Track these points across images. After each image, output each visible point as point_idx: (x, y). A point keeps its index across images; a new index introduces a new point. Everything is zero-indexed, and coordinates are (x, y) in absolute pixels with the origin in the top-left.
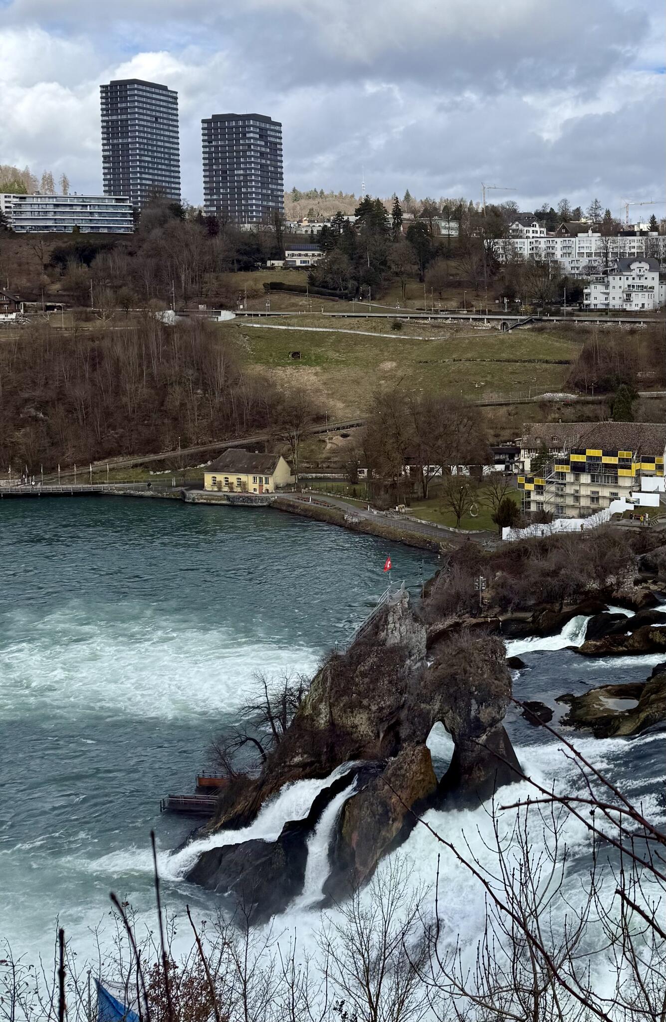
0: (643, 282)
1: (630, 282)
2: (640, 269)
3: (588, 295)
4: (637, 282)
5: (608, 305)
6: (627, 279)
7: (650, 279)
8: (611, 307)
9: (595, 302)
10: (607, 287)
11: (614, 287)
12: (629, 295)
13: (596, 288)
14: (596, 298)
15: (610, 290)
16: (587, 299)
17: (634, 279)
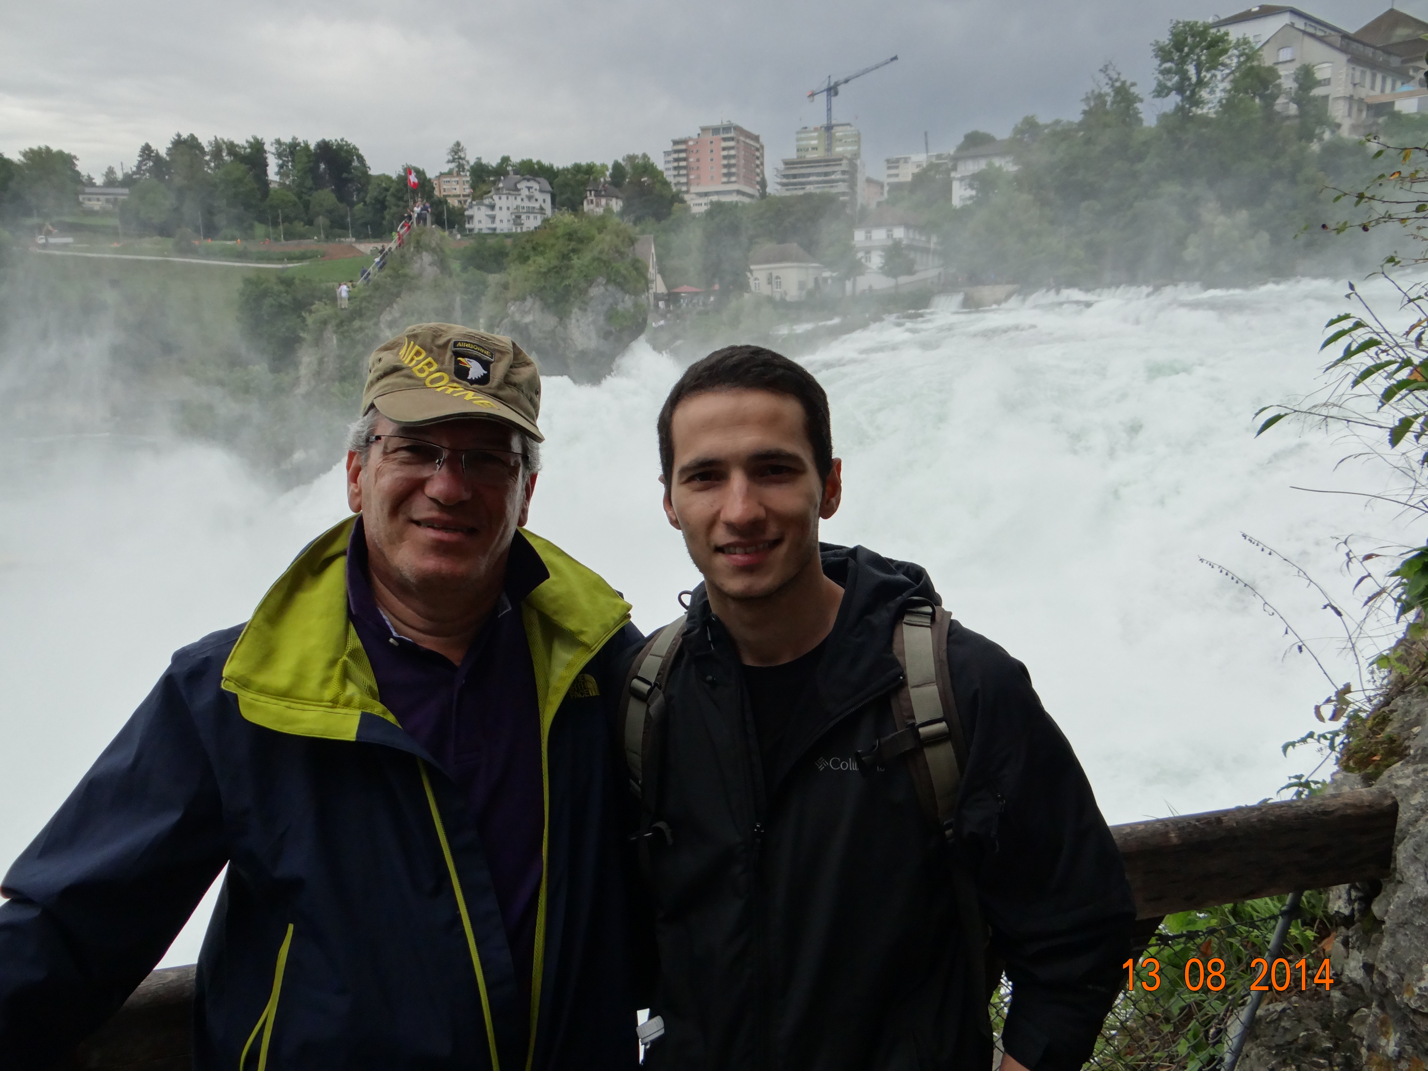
0: (533, 204)
1: (518, 202)
2: (529, 188)
3: (471, 217)
4: (526, 203)
5: (495, 229)
6: (516, 199)
7: (540, 201)
8: (498, 231)
9: (481, 226)
10: (492, 207)
11: (501, 208)
12: (519, 217)
13: (479, 209)
14: (480, 222)
15: (497, 212)
16: (469, 223)
17: (522, 200)
